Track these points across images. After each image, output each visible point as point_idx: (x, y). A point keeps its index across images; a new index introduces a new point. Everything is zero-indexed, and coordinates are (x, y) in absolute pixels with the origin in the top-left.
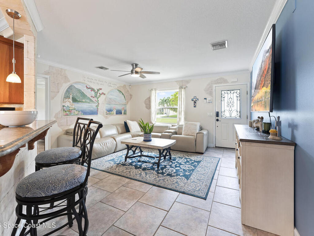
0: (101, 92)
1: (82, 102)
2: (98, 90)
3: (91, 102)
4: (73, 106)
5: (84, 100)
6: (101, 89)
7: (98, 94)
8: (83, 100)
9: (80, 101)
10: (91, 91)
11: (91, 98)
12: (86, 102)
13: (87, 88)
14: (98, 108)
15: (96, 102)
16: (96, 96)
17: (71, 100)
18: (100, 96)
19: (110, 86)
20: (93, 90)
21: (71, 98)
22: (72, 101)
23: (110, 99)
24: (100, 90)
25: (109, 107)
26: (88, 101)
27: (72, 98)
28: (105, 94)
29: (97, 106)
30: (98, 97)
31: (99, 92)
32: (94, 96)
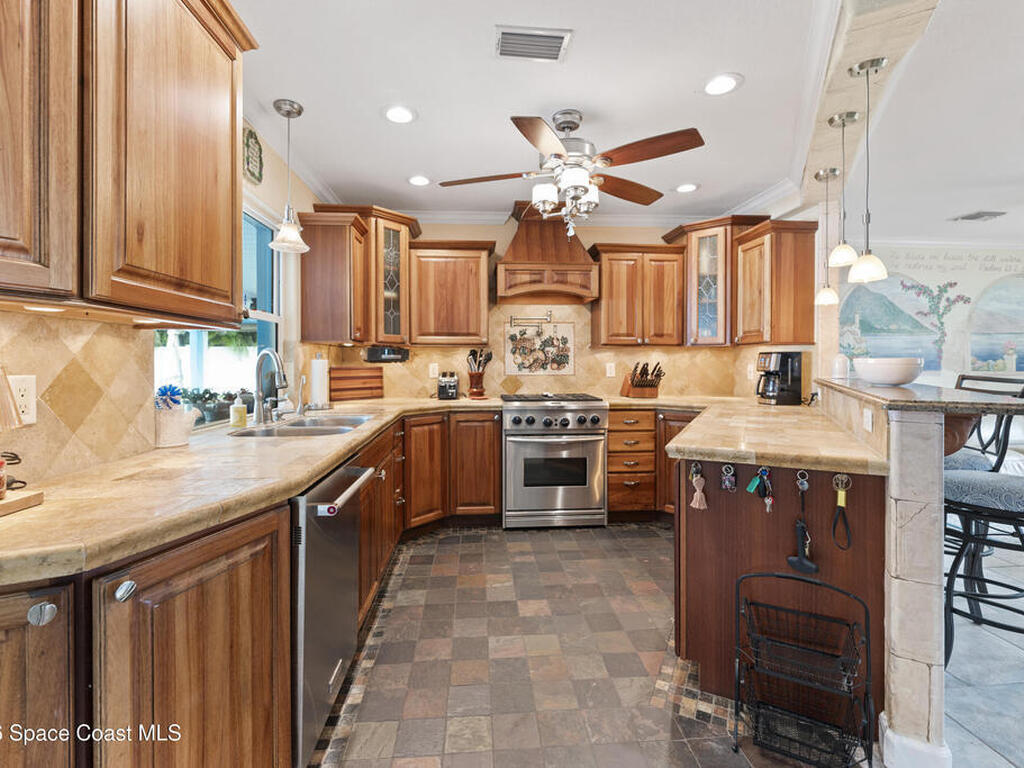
0: (952, 293)
1: (889, 331)
2: (942, 290)
3: (916, 330)
4: (863, 345)
5: (893, 327)
6: (952, 285)
7: (943, 303)
8: (891, 327)
9: (882, 330)
10: (919, 295)
11: (918, 318)
12: (899, 331)
13: (904, 286)
14: (943, 347)
15: (933, 329)
16: (934, 310)
17: (856, 328)
18: (948, 309)
19: (993, 268)
20: (923, 290)
21: (857, 321)
22: (859, 332)
23: (991, 314)
24: (949, 289)
25: (984, 343)
26: (908, 328)
27: (860, 321)
28: (967, 301)
29: (940, 341)
30: (941, 311)
31: (946, 295)
32: (926, 310)
